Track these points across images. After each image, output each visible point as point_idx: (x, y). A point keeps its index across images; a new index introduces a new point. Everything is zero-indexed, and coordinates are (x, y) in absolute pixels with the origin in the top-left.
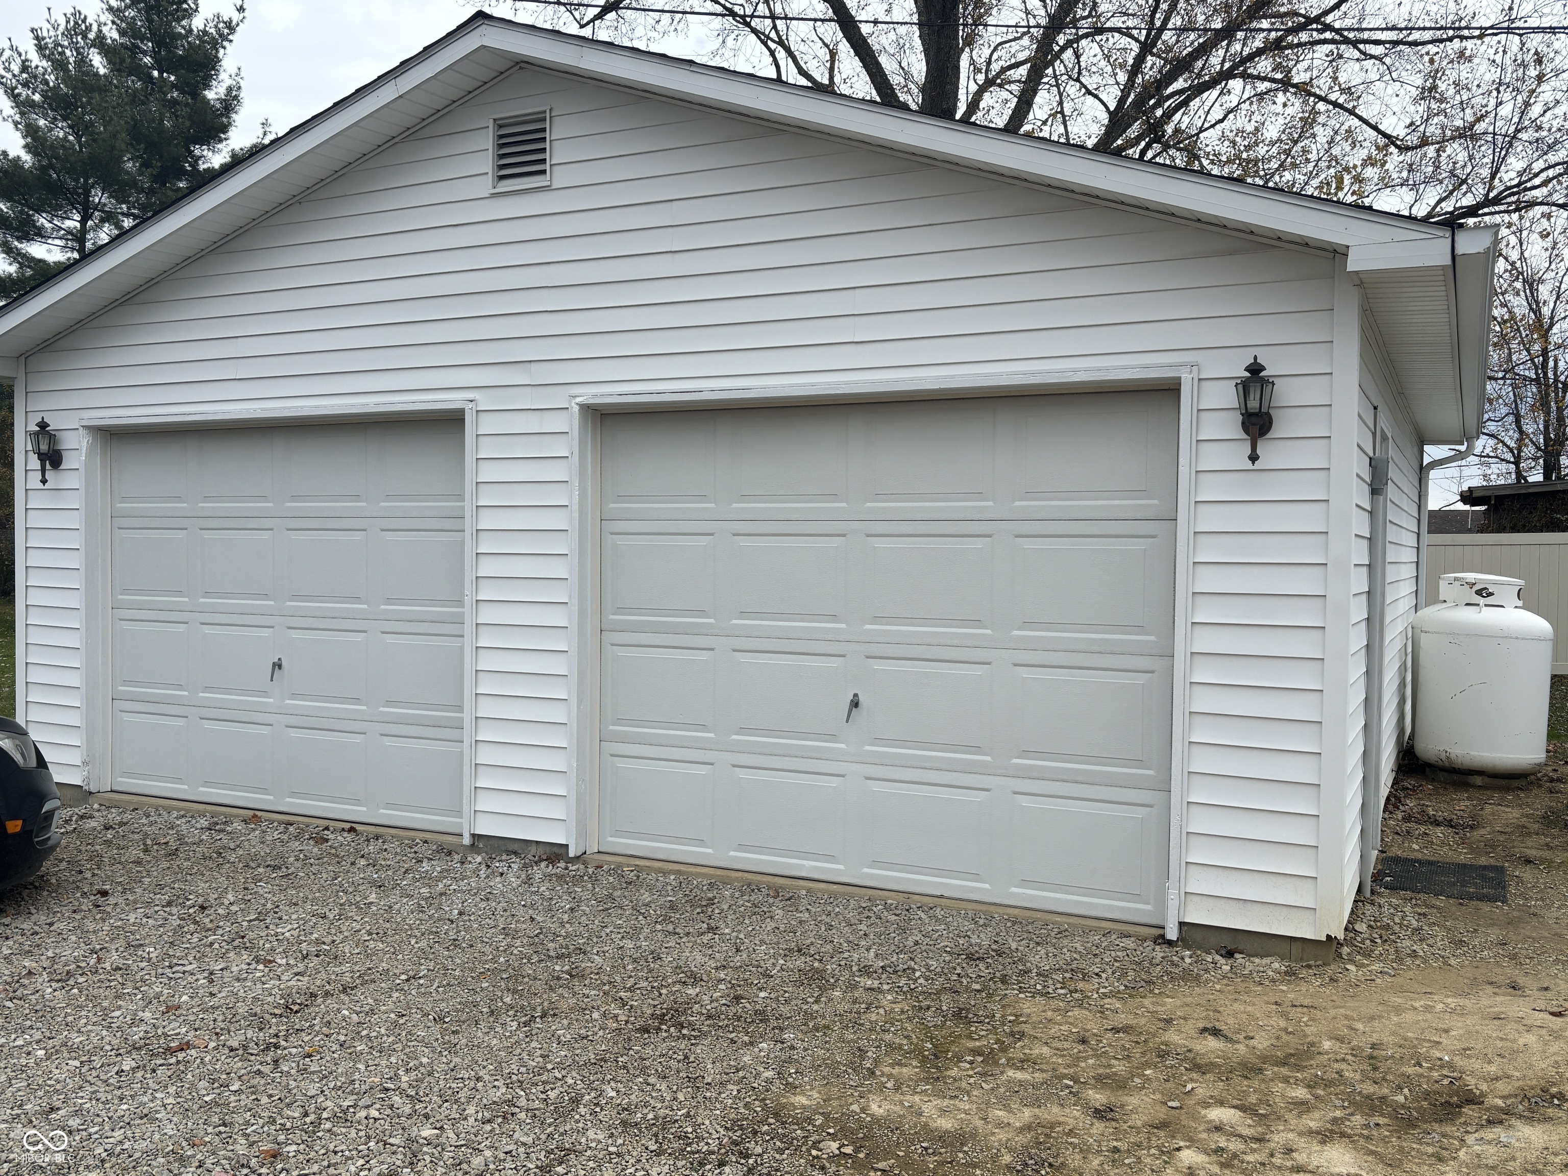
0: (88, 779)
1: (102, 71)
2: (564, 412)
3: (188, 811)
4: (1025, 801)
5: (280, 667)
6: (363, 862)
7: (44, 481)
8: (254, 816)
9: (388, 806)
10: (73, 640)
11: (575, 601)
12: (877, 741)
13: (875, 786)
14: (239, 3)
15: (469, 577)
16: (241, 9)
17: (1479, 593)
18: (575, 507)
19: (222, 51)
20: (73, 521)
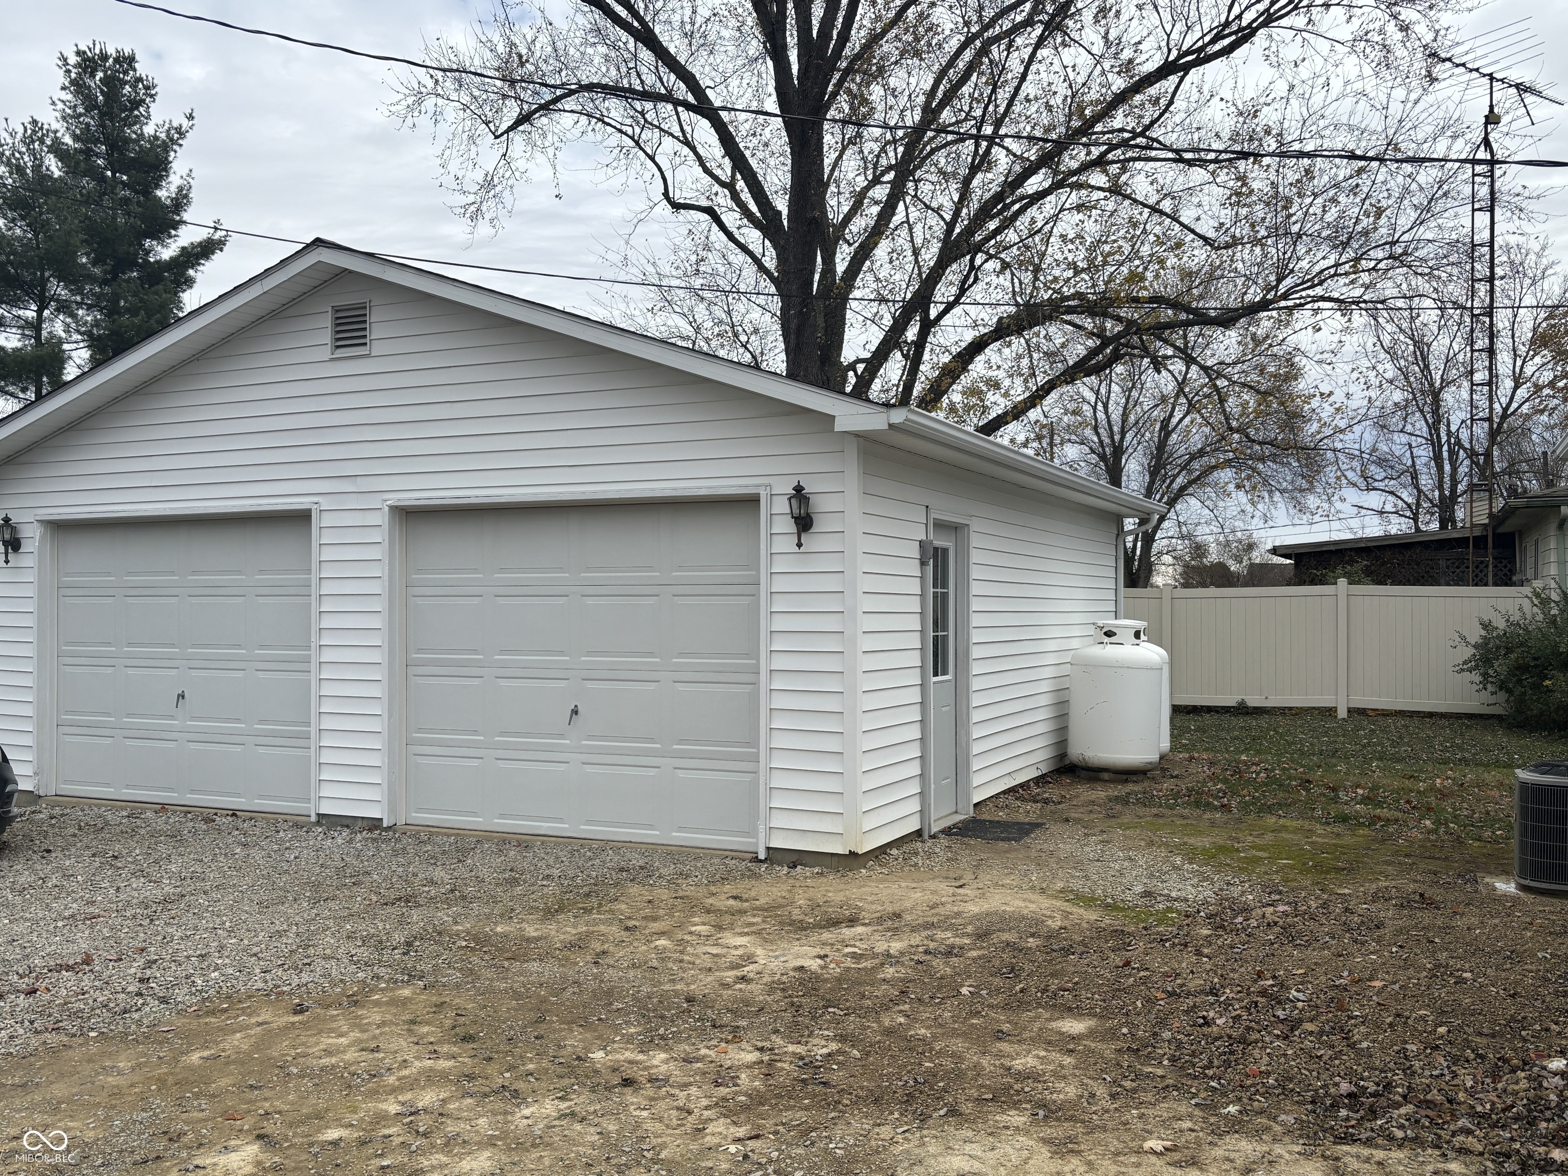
0: (38, 786)
1: (57, 173)
2: (378, 512)
3: (113, 807)
4: (681, 774)
5: (183, 697)
6: (237, 832)
7: (7, 562)
8: (163, 807)
9: (261, 797)
10: (28, 681)
11: (386, 645)
12: (591, 737)
13: (589, 769)
14: (188, 111)
15: (314, 628)
16: (191, 117)
17: (1106, 634)
18: (386, 578)
19: (172, 154)
20: (30, 591)
